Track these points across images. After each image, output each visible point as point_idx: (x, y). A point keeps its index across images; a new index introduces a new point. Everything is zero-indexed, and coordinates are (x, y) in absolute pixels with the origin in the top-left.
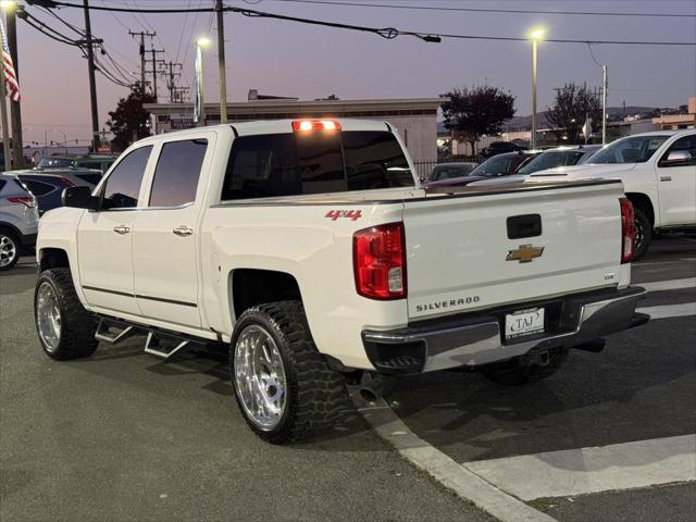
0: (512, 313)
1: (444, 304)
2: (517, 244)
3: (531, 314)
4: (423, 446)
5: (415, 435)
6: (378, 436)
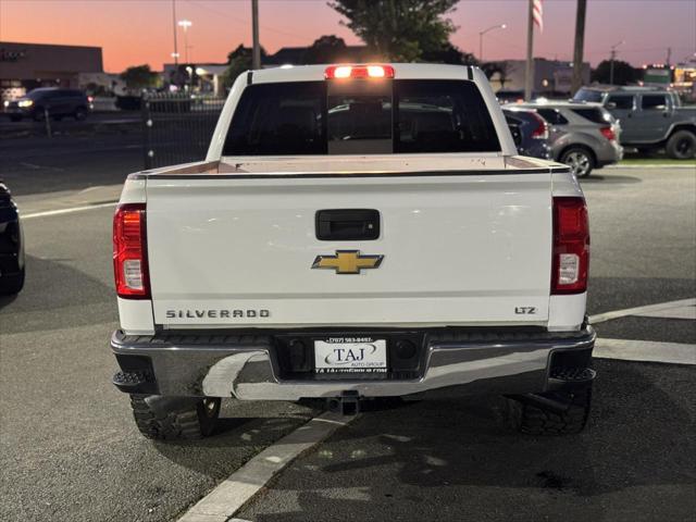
0: (325, 339)
1: (210, 314)
2: (331, 247)
3: (363, 346)
4: (254, 483)
5: (282, 466)
6: (250, 457)
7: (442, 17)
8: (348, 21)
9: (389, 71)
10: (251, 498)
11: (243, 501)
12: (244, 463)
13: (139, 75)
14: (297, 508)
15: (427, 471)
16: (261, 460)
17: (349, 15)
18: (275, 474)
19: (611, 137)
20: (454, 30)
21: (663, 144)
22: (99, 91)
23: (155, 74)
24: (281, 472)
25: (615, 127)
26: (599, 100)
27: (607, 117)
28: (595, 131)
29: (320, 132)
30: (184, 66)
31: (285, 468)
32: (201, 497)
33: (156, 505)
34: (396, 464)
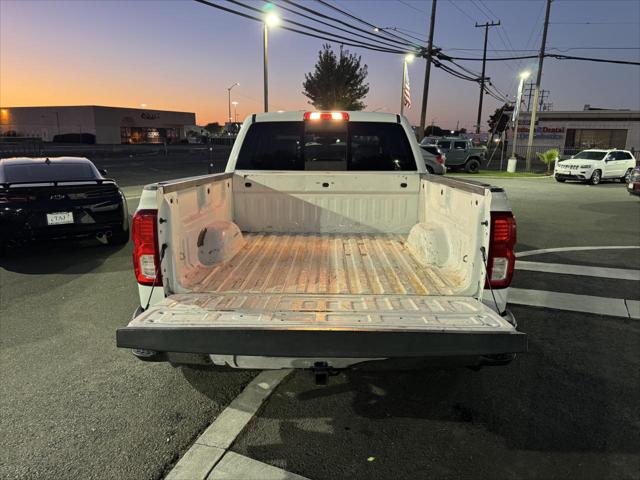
4: (247, 411)
5: (269, 393)
6: (248, 383)
7: (359, 101)
8: (312, 101)
9: (346, 116)
10: (245, 428)
11: (238, 432)
12: (242, 389)
13: (213, 127)
14: (279, 440)
15: (373, 402)
16: (255, 386)
17: (313, 99)
18: (264, 401)
19: (441, 162)
20: (364, 107)
21: (463, 166)
22: (194, 134)
23: (221, 127)
24: (268, 399)
25: (443, 157)
26: (434, 143)
27: (439, 151)
28: (433, 158)
29: (299, 156)
30: (234, 124)
31: (271, 394)
32: (209, 425)
33: (173, 434)
34: (351, 393)
